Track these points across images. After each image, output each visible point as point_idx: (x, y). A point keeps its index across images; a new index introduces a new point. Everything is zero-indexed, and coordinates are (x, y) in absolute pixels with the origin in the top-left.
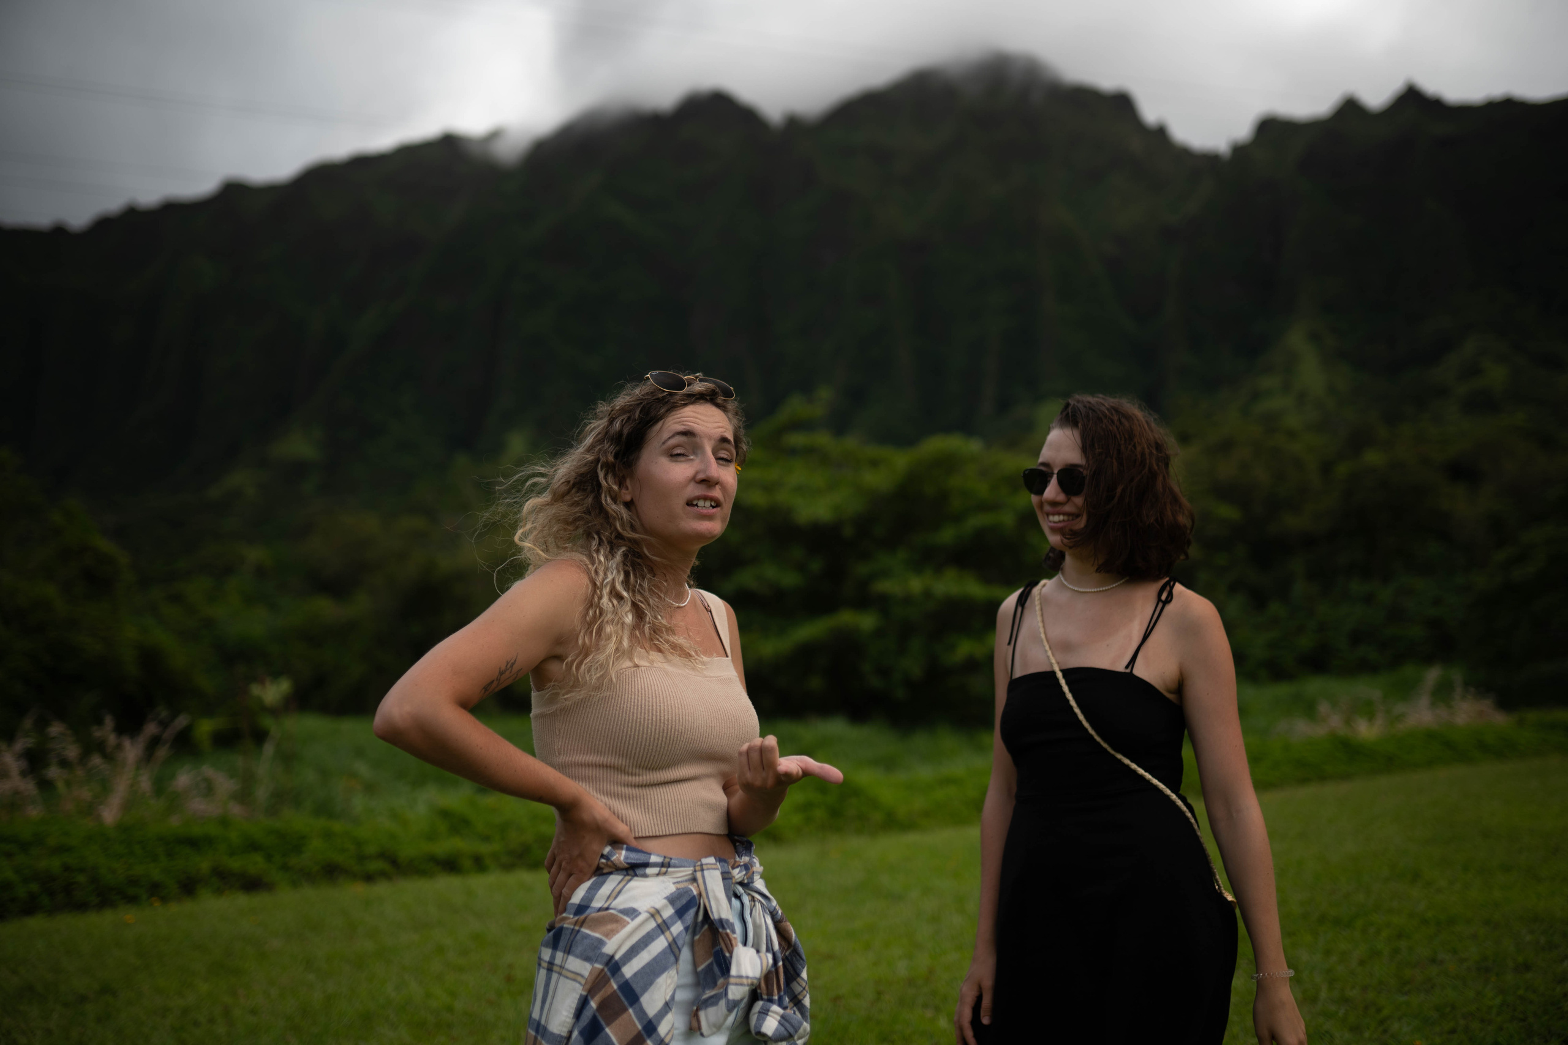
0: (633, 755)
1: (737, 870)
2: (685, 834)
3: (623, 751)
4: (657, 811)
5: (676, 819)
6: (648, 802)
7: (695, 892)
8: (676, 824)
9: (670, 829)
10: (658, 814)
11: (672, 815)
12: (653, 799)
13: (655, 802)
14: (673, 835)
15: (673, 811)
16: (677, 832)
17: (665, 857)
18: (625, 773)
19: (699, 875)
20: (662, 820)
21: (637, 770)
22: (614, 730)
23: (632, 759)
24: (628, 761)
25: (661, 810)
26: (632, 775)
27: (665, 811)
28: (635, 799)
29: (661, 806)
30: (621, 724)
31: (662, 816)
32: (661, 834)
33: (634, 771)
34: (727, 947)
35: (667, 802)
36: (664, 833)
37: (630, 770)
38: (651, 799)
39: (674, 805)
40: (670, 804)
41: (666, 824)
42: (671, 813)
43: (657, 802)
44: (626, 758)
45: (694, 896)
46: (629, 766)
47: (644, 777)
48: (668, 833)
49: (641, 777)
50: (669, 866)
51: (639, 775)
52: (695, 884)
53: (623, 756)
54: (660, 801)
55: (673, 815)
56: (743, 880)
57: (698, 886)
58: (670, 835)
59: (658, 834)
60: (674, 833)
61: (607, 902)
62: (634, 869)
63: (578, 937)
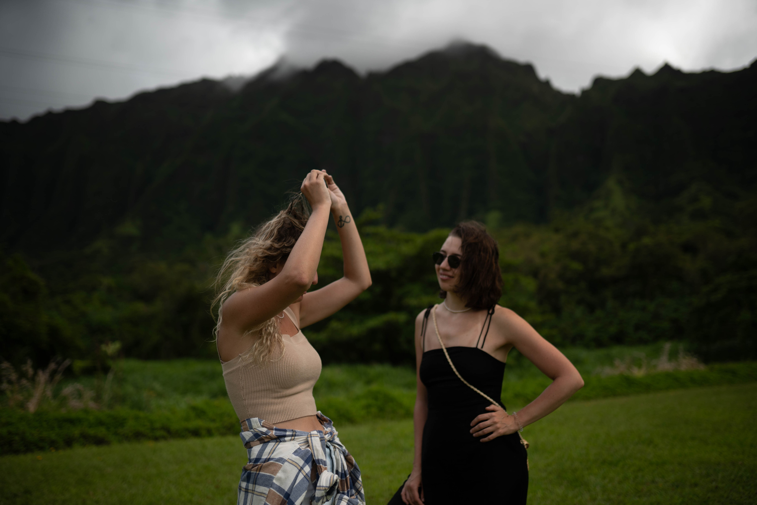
1: (327, 436)
17: (293, 432)
19: (309, 440)
50: (295, 436)
56: (330, 439)
57: (309, 446)
61: (268, 455)
62: (279, 439)
63: (259, 476)
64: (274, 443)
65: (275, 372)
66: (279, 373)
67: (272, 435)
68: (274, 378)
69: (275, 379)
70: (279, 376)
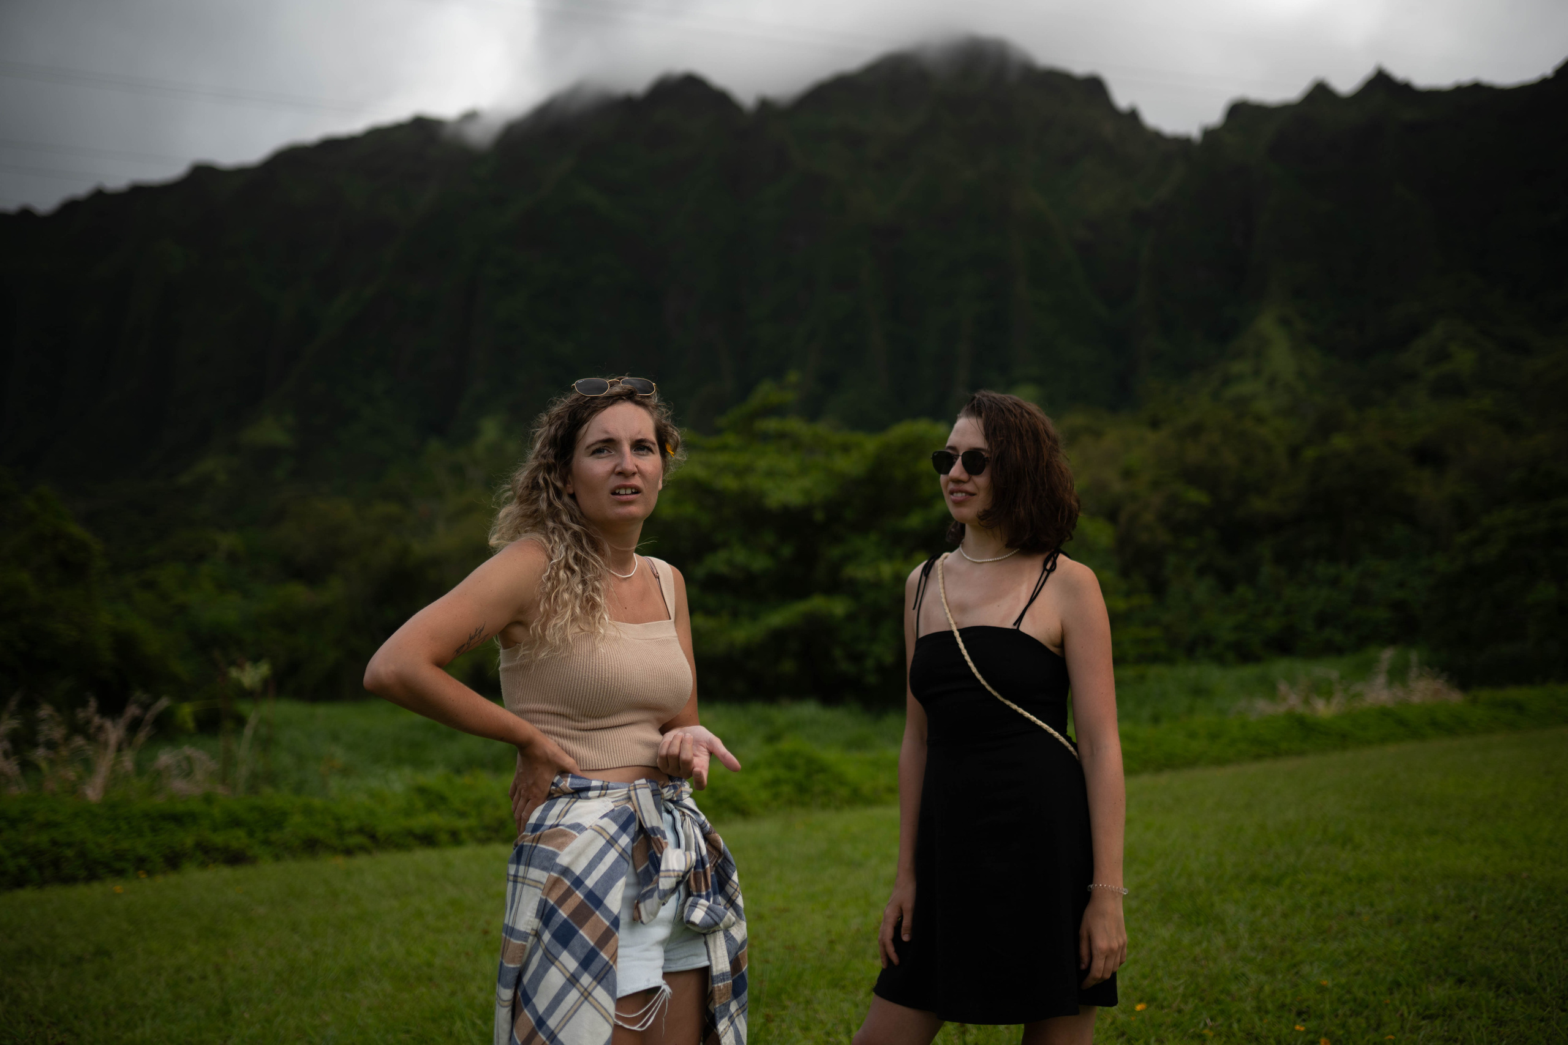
0: (579, 706)
1: (666, 790)
2: (625, 767)
3: (571, 702)
4: (600, 749)
5: (615, 755)
6: (592, 742)
7: (632, 810)
8: (616, 759)
9: (611, 764)
10: (600, 752)
11: (612, 752)
12: (596, 739)
13: (598, 742)
14: (614, 768)
15: (613, 749)
16: (618, 766)
17: (604, 782)
18: (572, 720)
19: (632, 793)
20: (604, 756)
21: (583, 718)
22: (563, 685)
23: (578, 709)
24: (575, 711)
25: (603, 748)
26: (578, 721)
27: (606, 748)
28: (581, 740)
29: (602, 745)
30: (569, 680)
31: (603, 752)
32: (603, 768)
33: (580, 719)
34: (659, 850)
35: (608, 741)
36: (606, 767)
37: (577, 718)
38: (594, 739)
39: (614, 744)
40: (611, 743)
41: (608, 760)
42: (612, 750)
43: (599, 742)
44: (573, 708)
45: (632, 812)
46: (576, 715)
47: (589, 724)
48: (609, 767)
49: (586, 724)
50: (608, 789)
51: (584, 722)
52: (631, 803)
53: (570, 707)
54: (602, 741)
55: (614, 752)
56: (673, 797)
57: (633, 804)
58: (611, 768)
59: (600, 768)
60: (615, 766)
61: (557, 819)
62: (579, 793)
63: (536, 851)
64: (568, 800)
65: (574, 687)
66: (580, 689)
67: (564, 788)
68: (570, 697)
69: (573, 698)
70: (581, 695)
